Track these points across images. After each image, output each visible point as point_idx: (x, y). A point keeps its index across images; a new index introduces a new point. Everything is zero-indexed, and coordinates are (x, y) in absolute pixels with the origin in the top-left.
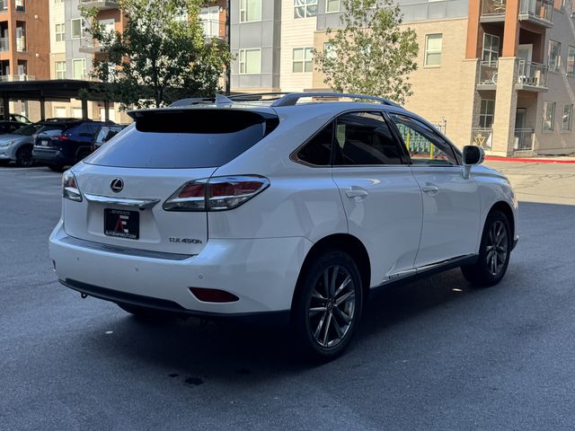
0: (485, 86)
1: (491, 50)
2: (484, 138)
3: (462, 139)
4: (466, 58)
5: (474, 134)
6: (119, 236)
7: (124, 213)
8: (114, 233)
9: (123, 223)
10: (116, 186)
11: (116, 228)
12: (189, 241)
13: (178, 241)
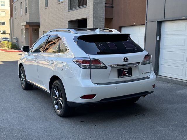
6: (125, 77)
7: (126, 69)
8: (122, 77)
9: (126, 72)
10: (126, 60)
11: (123, 75)
12: (147, 73)
13: (144, 73)
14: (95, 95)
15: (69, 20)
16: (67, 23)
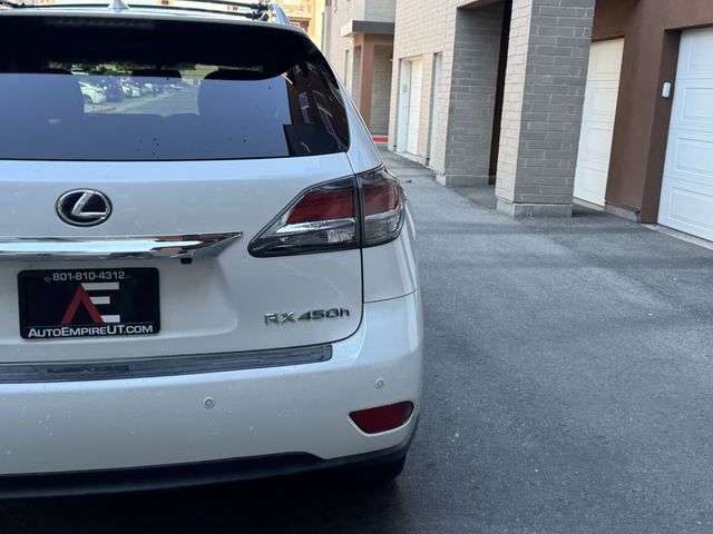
6: (86, 335)
7: (102, 276)
8: (62, 331)
9: (96, 300)
11: (69, 316)
12: (318, 315)
13: (290, 319)
15: (459, 5)
16: (453, 16)
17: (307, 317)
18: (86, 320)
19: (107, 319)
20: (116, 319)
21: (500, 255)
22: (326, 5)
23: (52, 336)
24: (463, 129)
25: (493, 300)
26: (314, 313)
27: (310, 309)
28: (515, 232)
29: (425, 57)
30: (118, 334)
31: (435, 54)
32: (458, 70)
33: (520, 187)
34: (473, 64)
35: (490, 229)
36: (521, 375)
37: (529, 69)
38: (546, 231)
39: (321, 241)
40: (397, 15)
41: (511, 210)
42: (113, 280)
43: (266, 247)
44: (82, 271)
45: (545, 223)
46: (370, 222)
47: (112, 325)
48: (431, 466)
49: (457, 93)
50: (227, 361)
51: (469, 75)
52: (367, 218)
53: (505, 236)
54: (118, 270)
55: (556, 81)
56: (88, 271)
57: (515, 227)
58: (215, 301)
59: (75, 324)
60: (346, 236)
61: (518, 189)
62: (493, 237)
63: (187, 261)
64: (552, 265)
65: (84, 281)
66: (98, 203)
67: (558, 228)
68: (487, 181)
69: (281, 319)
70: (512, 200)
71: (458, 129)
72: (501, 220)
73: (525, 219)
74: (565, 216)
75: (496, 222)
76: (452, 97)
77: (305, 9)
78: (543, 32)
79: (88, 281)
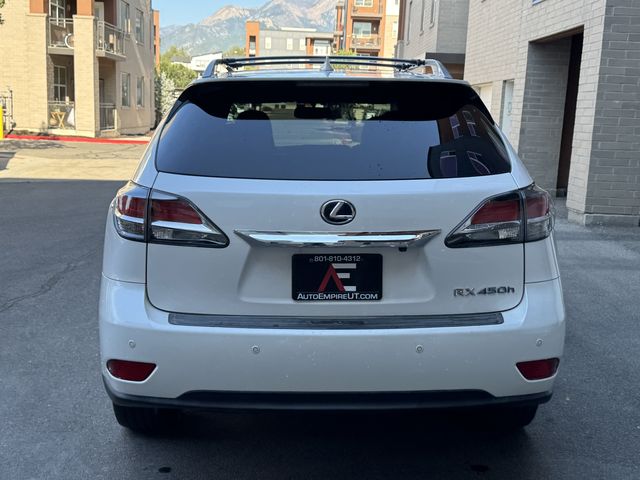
0: (57, 49)
1: (57, 5)
2: (64, 114)
3: (36, 115)
4: (31, 12)
5: (51, 109)
6: (334, 299)
7: (346, 259)
8: (319, 296)
9: (341, 276)
10: (338, 213)
11: (323, 286)
12: (492, 291)
13: (472, 293)
14: (152, 366)
15: (531, 40)
16: (525, 50)
17: (484, 292)
18: (334, 289)
19: (348, 288)
20: (353, 288)
21: (577, 258)
22: (399, 39)
23: (312, 299)
24: (533, 148)
25: (579, 296)
26: (489, 289)
27: (487, 286)
28: (588, 239)
29: (494, 83)
30: (354, 299)
31: (505, 81)
32: (530, 96)
33: (590, 199)
34: (543, 91)
35: (564, 236)
36: (614, 356)
37: (599, 96)
38: (617, 239)
39: (494, 237)
40: (467, 47)
41: (583, 219)
42: (352, 262)
43: (457, 241)
44: (333, 255)
45: (614, 231)
46: (531, 224)
47: (351, 293)
48: (550, 420)
49: (527, 116)
50: (429, 321)
51: (539, 100)
52: (529, 221)
53: (579, 242)
54: (356, 255)
55: (624, 106)
56: (337, 255)
57: (587, 234)
58: (420, 280)
59: (327, 291)
60: (513, 233)
61: (589, 201)
62: (569, 242)
63: (403, 249)
64: (627, 268)
65: (334, 262)
66: (347, 209)
67: (628, 236)
68: (555, 194)
69: (465, 293)
70: (583, 210)
71: (528, 147)
72: (572, 228)
73: (596, 228)
74: (632, 226)
75: (568, 230)
76: (523, 120)
77: (375, 42)
78: (612, 63)
79: (337, 262)
